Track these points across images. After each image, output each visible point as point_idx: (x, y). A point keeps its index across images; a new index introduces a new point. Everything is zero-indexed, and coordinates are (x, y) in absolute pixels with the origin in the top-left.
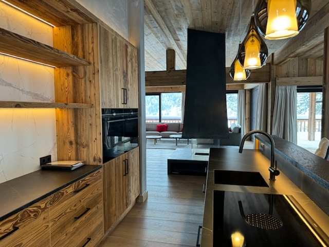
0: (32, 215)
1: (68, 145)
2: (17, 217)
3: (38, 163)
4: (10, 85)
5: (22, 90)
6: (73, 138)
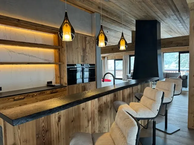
0: (31, 96)
2: (25, 95)
3: (46, 83)
4: (35, 57)
5: (40, 58)
6: (59, 75)
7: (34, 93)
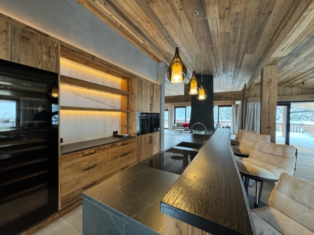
0: (102, 149)
1: (125, 127)
2: (96, 149)
3: (112, 134)
6: (126, 124)
7: (105, 146)
